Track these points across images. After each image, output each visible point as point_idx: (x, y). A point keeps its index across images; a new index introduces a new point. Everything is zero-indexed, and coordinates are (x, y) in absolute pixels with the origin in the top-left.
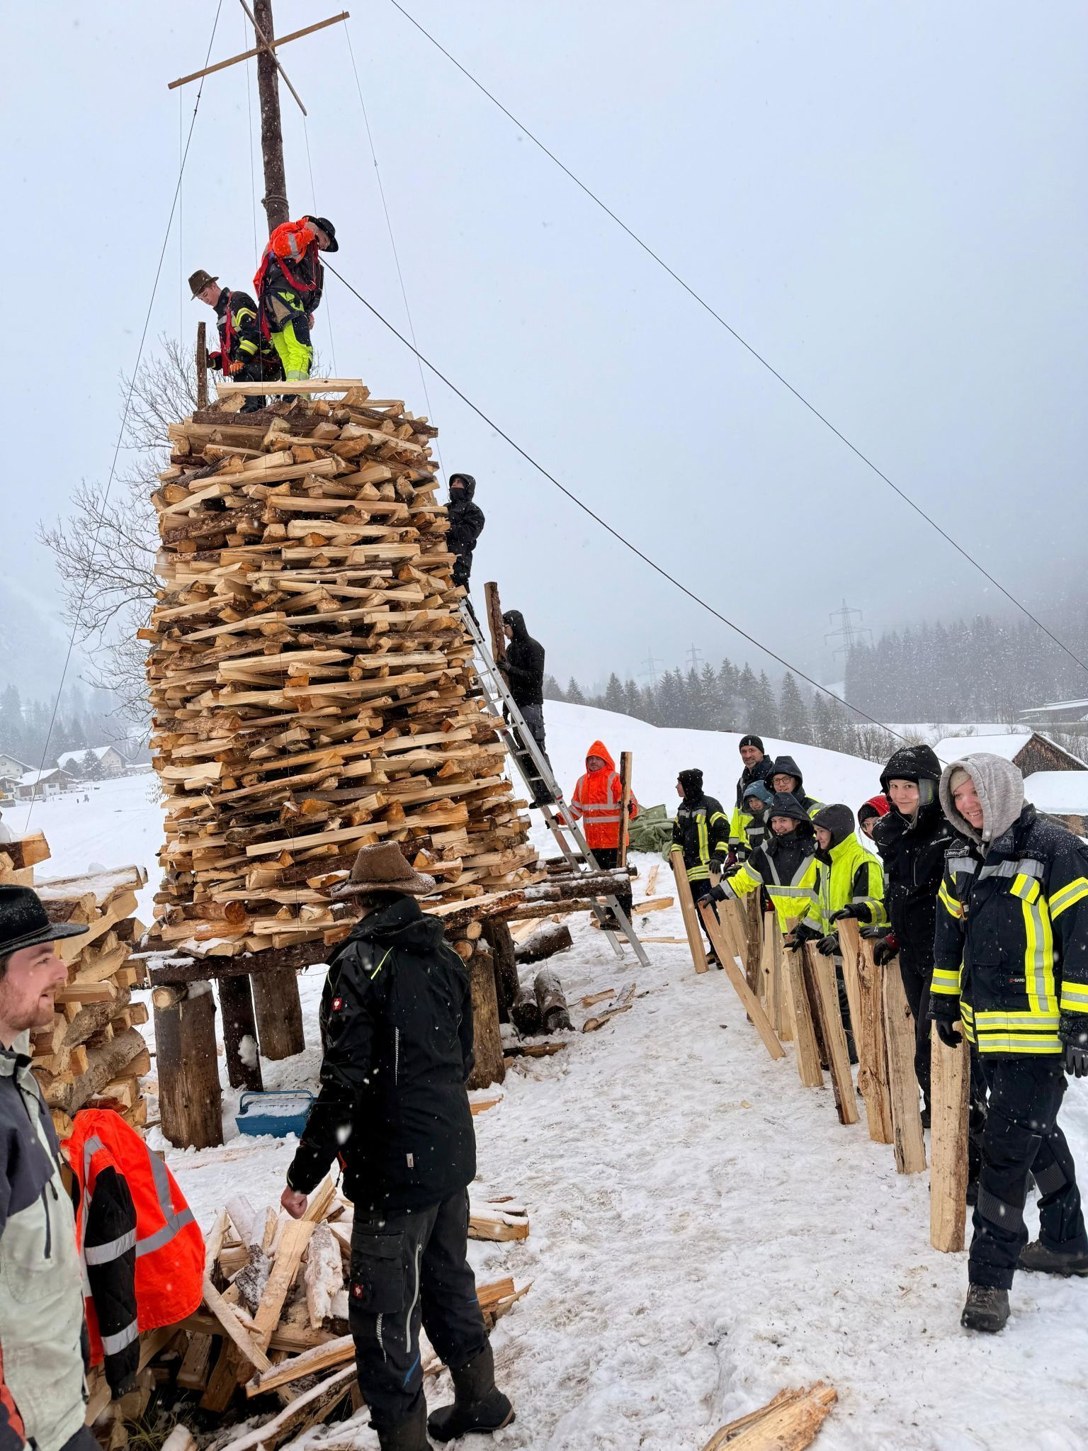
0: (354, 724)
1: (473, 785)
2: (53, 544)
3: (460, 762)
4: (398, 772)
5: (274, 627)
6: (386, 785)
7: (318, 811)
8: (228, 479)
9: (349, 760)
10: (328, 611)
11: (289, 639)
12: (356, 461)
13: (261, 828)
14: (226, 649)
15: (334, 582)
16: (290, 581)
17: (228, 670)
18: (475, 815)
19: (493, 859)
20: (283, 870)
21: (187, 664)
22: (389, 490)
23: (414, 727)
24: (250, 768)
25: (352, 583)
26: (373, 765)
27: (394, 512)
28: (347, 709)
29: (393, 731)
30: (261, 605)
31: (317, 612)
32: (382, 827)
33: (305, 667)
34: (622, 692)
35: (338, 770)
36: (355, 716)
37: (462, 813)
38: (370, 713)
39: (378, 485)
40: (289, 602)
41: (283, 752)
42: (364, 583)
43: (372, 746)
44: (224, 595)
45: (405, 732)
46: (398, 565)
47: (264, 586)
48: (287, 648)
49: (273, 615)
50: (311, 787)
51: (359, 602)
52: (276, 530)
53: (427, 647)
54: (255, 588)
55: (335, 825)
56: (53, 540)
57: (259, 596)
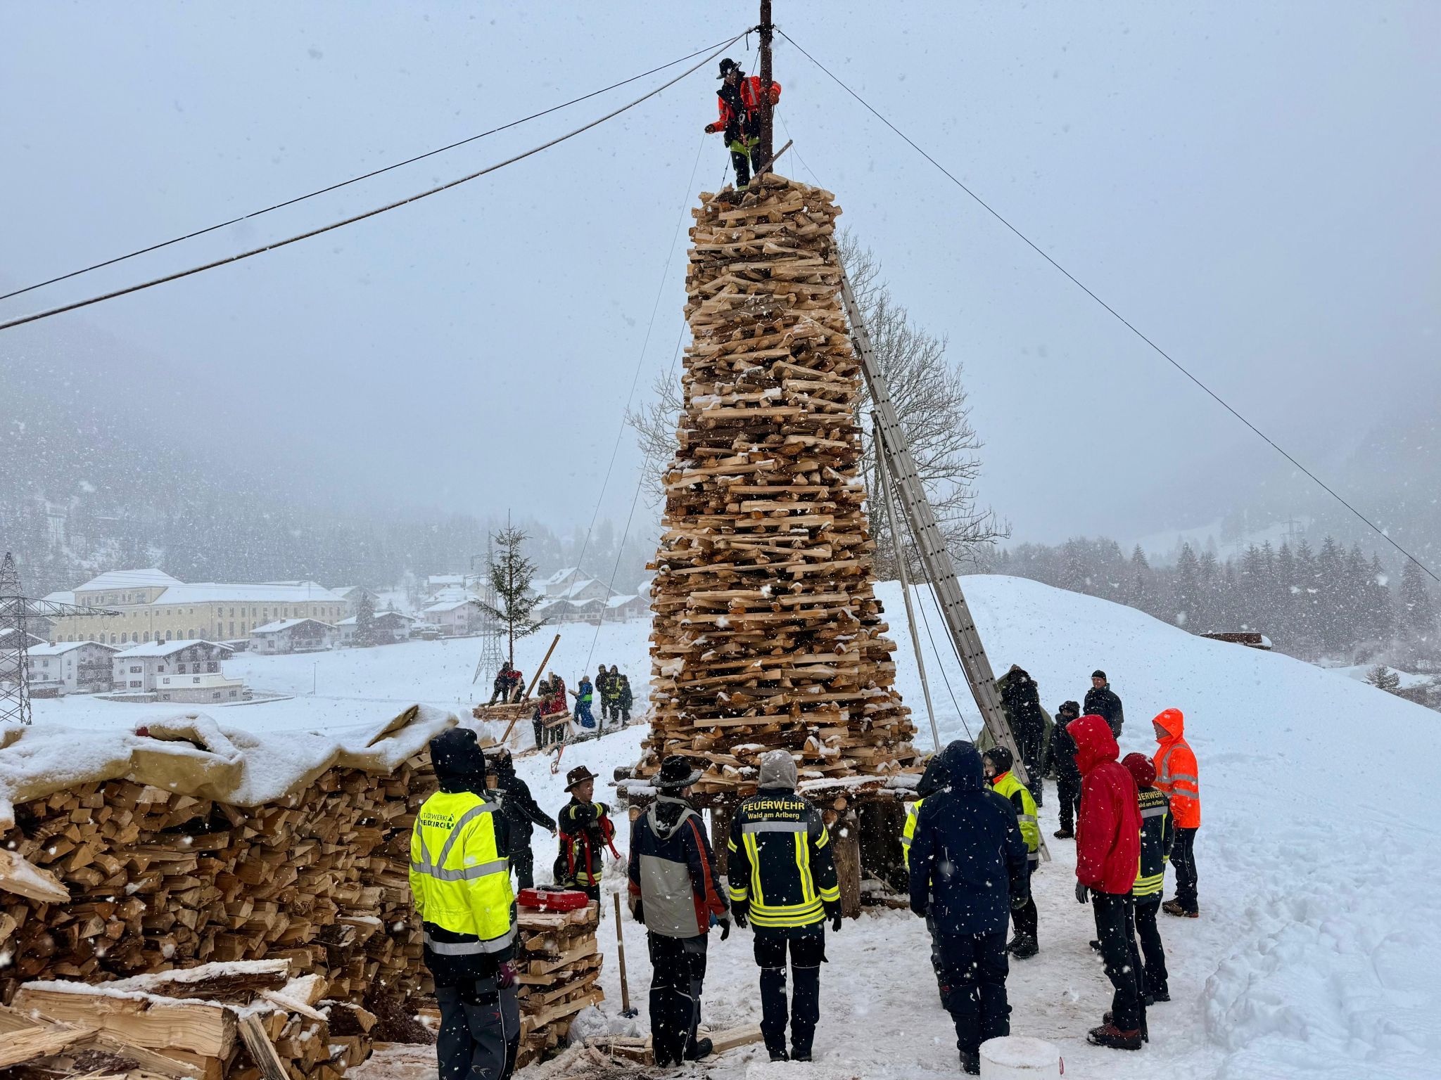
0: (774, 643)
1: (858, 695)
2: (637, 425)
3: (849, 677)
4: (803, 679)
5: (726, 573)
6: (791, 690)
7: (743, 701)
8: (708, 471)
9: (765, 668)
10: (762, 563)
11: (735, 580)
12: (794, 458)
13: (706, 708)
14: (696, 584)
15: (767, 544)
16: (739, 541)
17: (694, 599)
18: (856, 717)
19: (869, 752)
20: (716, 740)
21: (671, 591)
22: (817, 478)
23: (817, 648)
24: (702, 667)
25: (779, 544)
26: (783, 674)
27: (818, 493)
28: (769, 631)
29: (800, 651)
30: (719, 558)
31: (756, 563)
32: (785, 718)
33: (743, 601)
34: (1195, 565)
35: (758, 675)
36: (774, 637)
37: (845, 716)
38: (784, 636)
39: (807, 474)
40: (737, 557)
41: (724, 658)
42: (787, 544)
43: (783, 660)
44: (696, 547)
45: (810, 651)
46: (814, 532)
47: (722, 545)
48: (732, 587)
49: (725, 565)
50: (740, 684)
51: (783, 558)
52: (733, 507)
53: (835, 588)
54: (716, 546)
55: (753, 713)
56: (637, 421)
57: (719, 551)
